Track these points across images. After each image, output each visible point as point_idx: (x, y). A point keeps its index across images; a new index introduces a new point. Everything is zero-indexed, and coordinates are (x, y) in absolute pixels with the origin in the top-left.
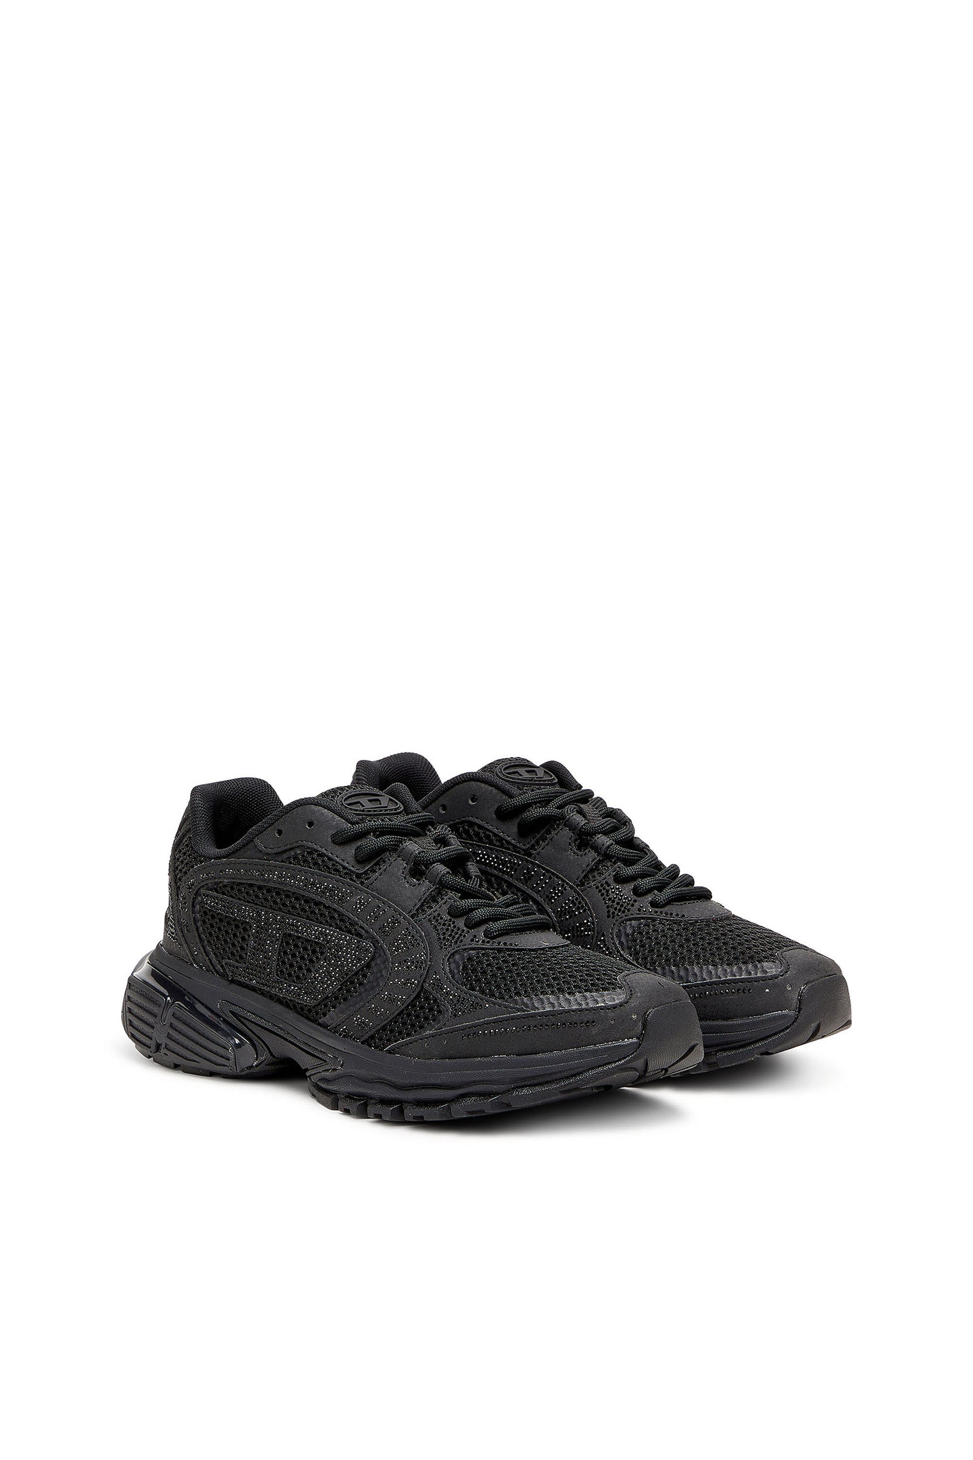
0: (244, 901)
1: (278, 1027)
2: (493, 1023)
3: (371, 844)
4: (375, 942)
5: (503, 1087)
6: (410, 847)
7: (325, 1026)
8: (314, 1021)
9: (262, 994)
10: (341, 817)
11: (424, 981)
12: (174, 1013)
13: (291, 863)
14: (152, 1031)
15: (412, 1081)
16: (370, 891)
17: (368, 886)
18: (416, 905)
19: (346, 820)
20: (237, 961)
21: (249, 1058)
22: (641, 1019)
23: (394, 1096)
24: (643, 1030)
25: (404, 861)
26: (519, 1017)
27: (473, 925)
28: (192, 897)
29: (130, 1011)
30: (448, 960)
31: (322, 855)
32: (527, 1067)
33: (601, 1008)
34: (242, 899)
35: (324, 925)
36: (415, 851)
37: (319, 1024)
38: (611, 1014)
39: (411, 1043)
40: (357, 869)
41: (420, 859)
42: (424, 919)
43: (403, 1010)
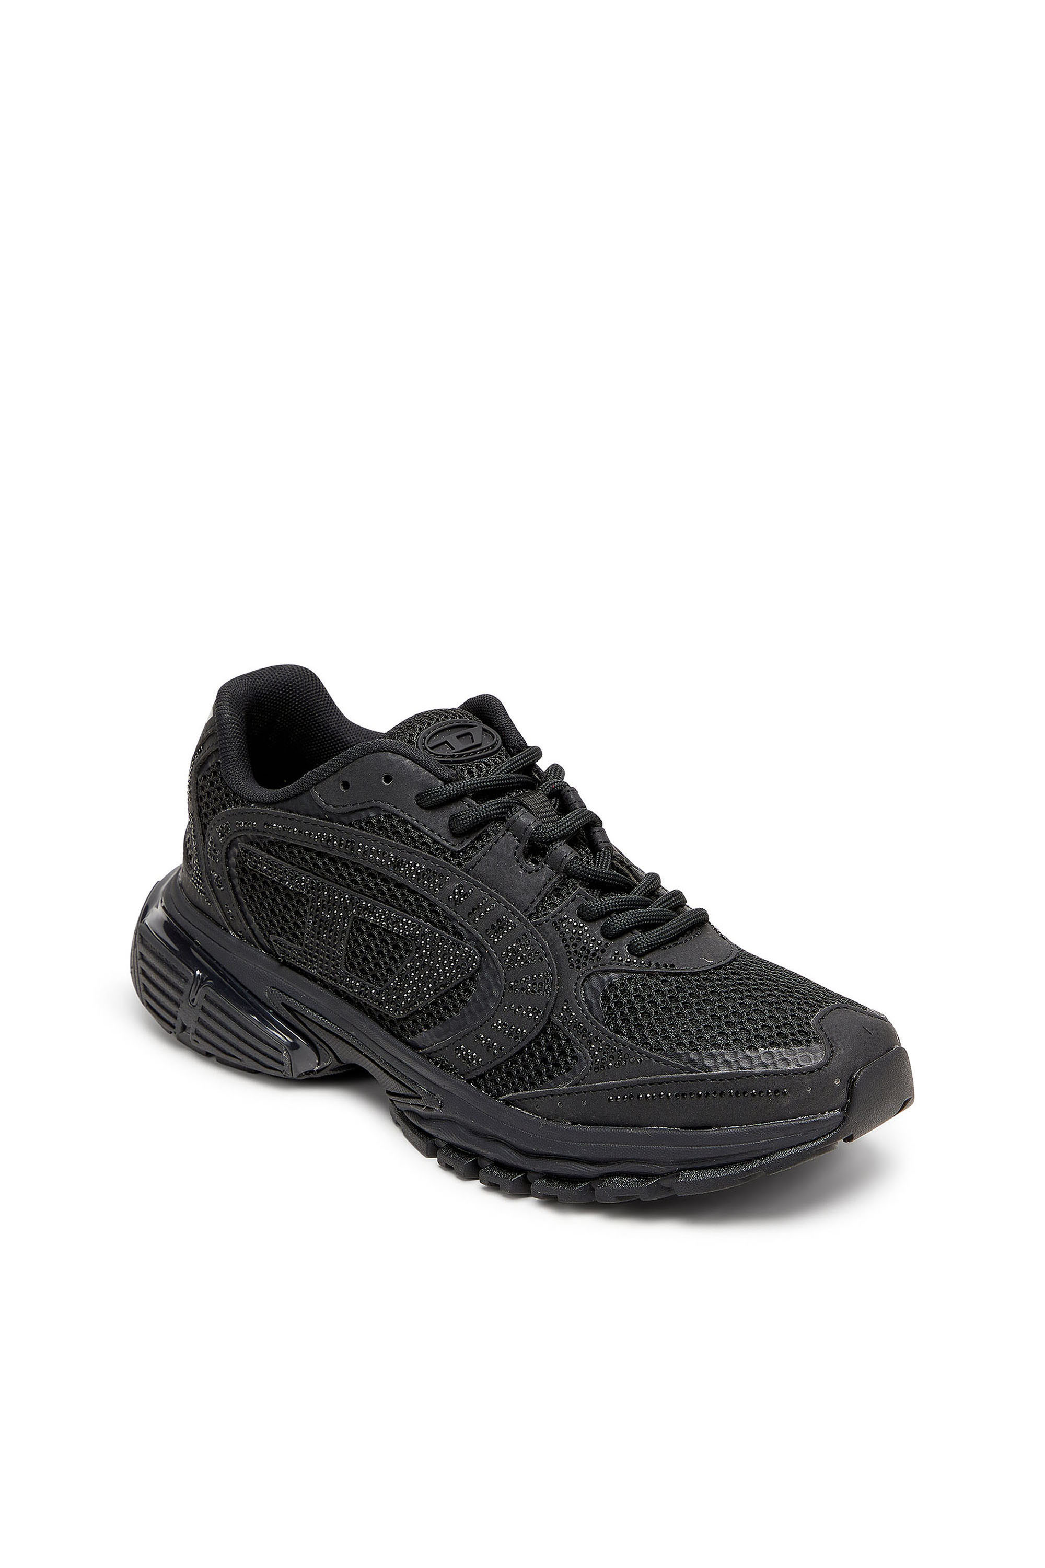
0: (298, 867)
1: (349, 1034)
2: (650, 1084)
3: (472, 815)
4: (479, 946)
5: (662, 1169)
6: (523, 819)
7: (415, 1047)
8: (398, 1037)
9: (325, 986)
10: (429, 771)
11: (552, 1012)
12: (206, 995)
13: (362, 828)
14: (177, 1010)
15: (541, 1150)
16: (472, 878)
17: (469, 870)
18: (534, 901)
19: (435, 775)
20: (289, 939)
21: (309, 1062)
22: (846, 1085)
23: (515, 1164)
24: (848, 1099)
25: (515, 837)
26: (684, 1080)
27: (611, 935)
28: (225, 846)
29: (142, 957)
30: (582, 985)
31: (405, 822)
32: (697, 1146)
33: (795, 1072)
34: (296, 865)
35: (410, 914)
36: (530, 825)
37: (407, 1043)
38: (807, 1080)
39: (538, 1098)
40: (453, 845)
41: (538, 837)
42: (546, 921)
43: (524, 1048)
